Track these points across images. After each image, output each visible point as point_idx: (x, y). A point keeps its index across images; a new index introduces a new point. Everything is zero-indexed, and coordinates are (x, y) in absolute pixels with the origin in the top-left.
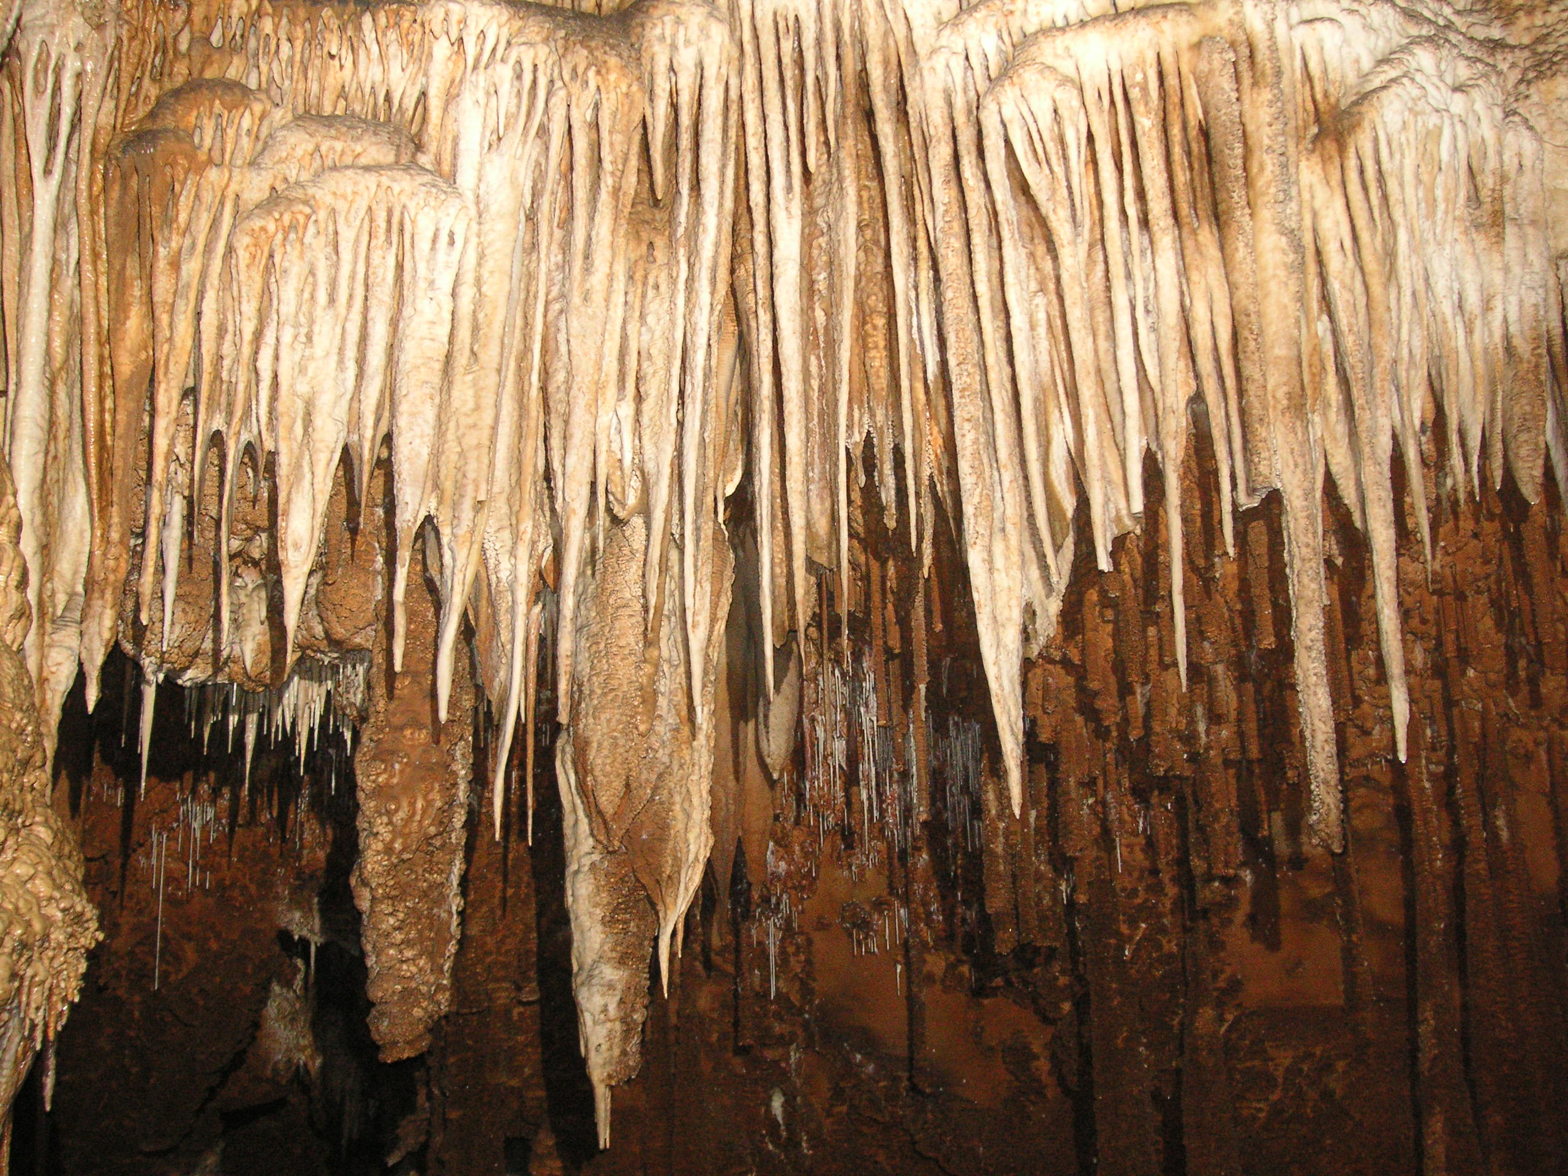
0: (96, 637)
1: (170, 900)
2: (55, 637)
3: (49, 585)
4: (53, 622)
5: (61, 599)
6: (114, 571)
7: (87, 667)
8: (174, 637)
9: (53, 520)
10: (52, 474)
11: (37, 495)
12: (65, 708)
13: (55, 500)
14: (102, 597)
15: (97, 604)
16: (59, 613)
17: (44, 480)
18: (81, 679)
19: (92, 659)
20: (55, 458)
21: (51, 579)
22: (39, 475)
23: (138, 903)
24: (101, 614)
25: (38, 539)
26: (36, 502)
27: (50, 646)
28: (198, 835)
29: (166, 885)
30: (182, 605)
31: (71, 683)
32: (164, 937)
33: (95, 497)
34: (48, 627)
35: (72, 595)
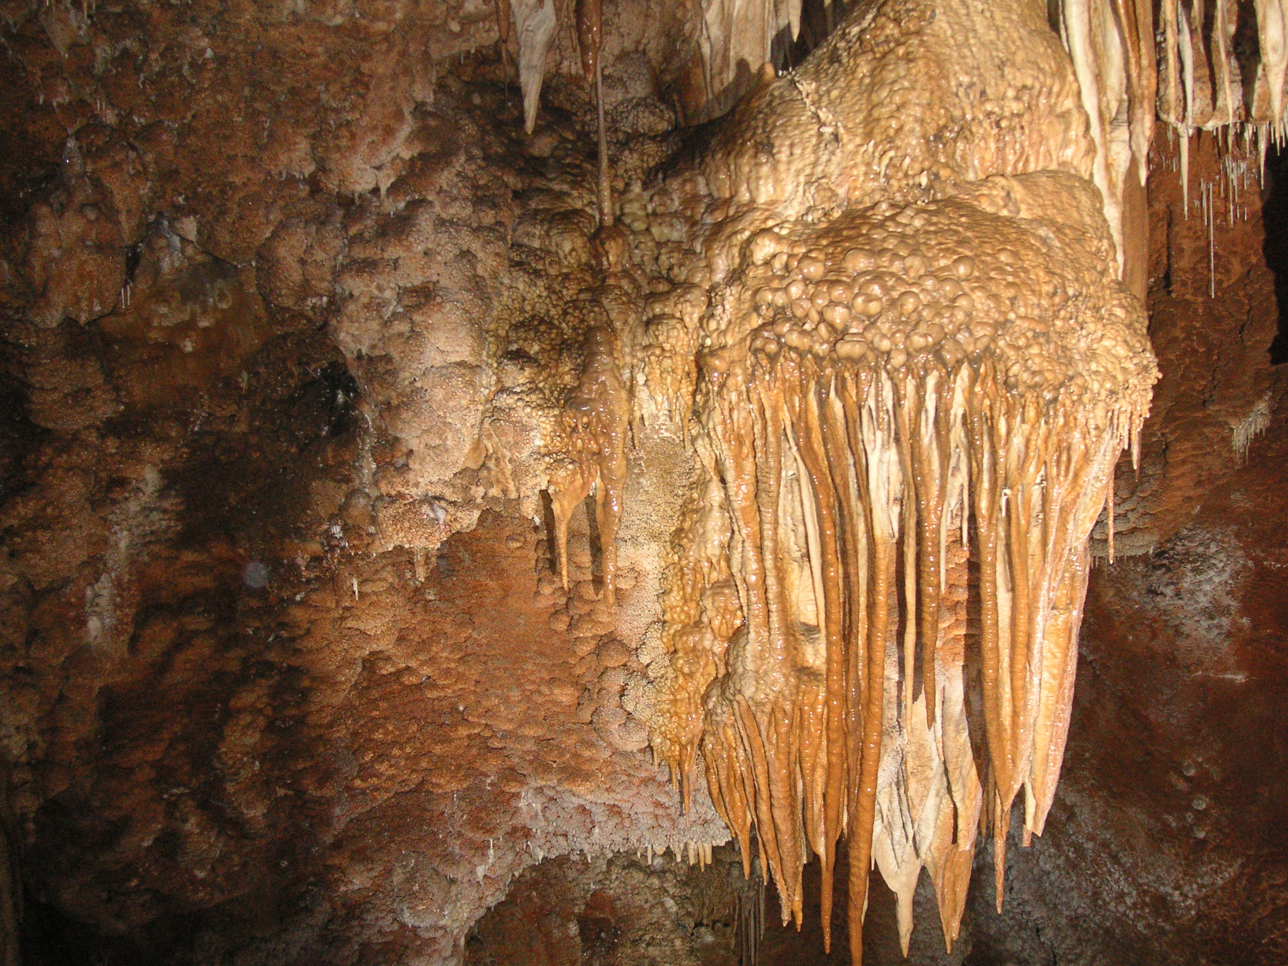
0: (1141, 136)
1: (1218, 228)
2: (1113, 135)
3: (1105, 99)
4: (1111, 123)
5: (1114, 105)
6: (1148, 87)
7: (1137, 155)
8: (1196, 108)
9: (1100, 53)
10: (1095, 22)
11: (1087, 41)
12: (1125, 181)
13: (1099, 39)
14: (1142, 106)
15: (1138, 112)
16: (1114, 114)
17: (1090, 30)
18: (1134, 161)
19: (1140, 151)
20: (1096, 9)
21: (1105, 94)
22: (1086, 28)
23: (1195, 232)
24: (1142, 119)
25: (1092, 72)
26: (1087, 47)
27: (1111, 141)
28: (1235, 184)
29: (1215, 218)
30: (1199, 85)
31: (1128, 164)
32: (1216, 254)
33: (1127, 35)
34: (1108, 128)
35: (1121, 102)
